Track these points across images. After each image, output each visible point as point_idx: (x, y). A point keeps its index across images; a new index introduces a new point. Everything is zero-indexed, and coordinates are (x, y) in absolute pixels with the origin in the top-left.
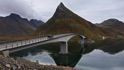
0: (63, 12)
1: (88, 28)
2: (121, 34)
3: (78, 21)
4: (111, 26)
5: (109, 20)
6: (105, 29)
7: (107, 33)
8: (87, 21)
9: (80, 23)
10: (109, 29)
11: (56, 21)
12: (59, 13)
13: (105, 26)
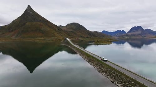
0: (33, 16)
1: (56, 31)
2: (82, 37)
3: (47, 24)
4: (74, 29)
5: (72, 24)
6: (69, 32)
7: (71, 36)
8: (54, 25)
9: (49, 26)
10: (73, 32)
11: (26, 24)
12: (29, 17)
13: (70, 29)
